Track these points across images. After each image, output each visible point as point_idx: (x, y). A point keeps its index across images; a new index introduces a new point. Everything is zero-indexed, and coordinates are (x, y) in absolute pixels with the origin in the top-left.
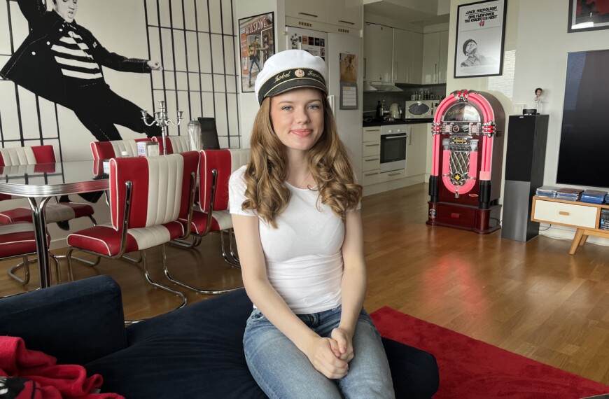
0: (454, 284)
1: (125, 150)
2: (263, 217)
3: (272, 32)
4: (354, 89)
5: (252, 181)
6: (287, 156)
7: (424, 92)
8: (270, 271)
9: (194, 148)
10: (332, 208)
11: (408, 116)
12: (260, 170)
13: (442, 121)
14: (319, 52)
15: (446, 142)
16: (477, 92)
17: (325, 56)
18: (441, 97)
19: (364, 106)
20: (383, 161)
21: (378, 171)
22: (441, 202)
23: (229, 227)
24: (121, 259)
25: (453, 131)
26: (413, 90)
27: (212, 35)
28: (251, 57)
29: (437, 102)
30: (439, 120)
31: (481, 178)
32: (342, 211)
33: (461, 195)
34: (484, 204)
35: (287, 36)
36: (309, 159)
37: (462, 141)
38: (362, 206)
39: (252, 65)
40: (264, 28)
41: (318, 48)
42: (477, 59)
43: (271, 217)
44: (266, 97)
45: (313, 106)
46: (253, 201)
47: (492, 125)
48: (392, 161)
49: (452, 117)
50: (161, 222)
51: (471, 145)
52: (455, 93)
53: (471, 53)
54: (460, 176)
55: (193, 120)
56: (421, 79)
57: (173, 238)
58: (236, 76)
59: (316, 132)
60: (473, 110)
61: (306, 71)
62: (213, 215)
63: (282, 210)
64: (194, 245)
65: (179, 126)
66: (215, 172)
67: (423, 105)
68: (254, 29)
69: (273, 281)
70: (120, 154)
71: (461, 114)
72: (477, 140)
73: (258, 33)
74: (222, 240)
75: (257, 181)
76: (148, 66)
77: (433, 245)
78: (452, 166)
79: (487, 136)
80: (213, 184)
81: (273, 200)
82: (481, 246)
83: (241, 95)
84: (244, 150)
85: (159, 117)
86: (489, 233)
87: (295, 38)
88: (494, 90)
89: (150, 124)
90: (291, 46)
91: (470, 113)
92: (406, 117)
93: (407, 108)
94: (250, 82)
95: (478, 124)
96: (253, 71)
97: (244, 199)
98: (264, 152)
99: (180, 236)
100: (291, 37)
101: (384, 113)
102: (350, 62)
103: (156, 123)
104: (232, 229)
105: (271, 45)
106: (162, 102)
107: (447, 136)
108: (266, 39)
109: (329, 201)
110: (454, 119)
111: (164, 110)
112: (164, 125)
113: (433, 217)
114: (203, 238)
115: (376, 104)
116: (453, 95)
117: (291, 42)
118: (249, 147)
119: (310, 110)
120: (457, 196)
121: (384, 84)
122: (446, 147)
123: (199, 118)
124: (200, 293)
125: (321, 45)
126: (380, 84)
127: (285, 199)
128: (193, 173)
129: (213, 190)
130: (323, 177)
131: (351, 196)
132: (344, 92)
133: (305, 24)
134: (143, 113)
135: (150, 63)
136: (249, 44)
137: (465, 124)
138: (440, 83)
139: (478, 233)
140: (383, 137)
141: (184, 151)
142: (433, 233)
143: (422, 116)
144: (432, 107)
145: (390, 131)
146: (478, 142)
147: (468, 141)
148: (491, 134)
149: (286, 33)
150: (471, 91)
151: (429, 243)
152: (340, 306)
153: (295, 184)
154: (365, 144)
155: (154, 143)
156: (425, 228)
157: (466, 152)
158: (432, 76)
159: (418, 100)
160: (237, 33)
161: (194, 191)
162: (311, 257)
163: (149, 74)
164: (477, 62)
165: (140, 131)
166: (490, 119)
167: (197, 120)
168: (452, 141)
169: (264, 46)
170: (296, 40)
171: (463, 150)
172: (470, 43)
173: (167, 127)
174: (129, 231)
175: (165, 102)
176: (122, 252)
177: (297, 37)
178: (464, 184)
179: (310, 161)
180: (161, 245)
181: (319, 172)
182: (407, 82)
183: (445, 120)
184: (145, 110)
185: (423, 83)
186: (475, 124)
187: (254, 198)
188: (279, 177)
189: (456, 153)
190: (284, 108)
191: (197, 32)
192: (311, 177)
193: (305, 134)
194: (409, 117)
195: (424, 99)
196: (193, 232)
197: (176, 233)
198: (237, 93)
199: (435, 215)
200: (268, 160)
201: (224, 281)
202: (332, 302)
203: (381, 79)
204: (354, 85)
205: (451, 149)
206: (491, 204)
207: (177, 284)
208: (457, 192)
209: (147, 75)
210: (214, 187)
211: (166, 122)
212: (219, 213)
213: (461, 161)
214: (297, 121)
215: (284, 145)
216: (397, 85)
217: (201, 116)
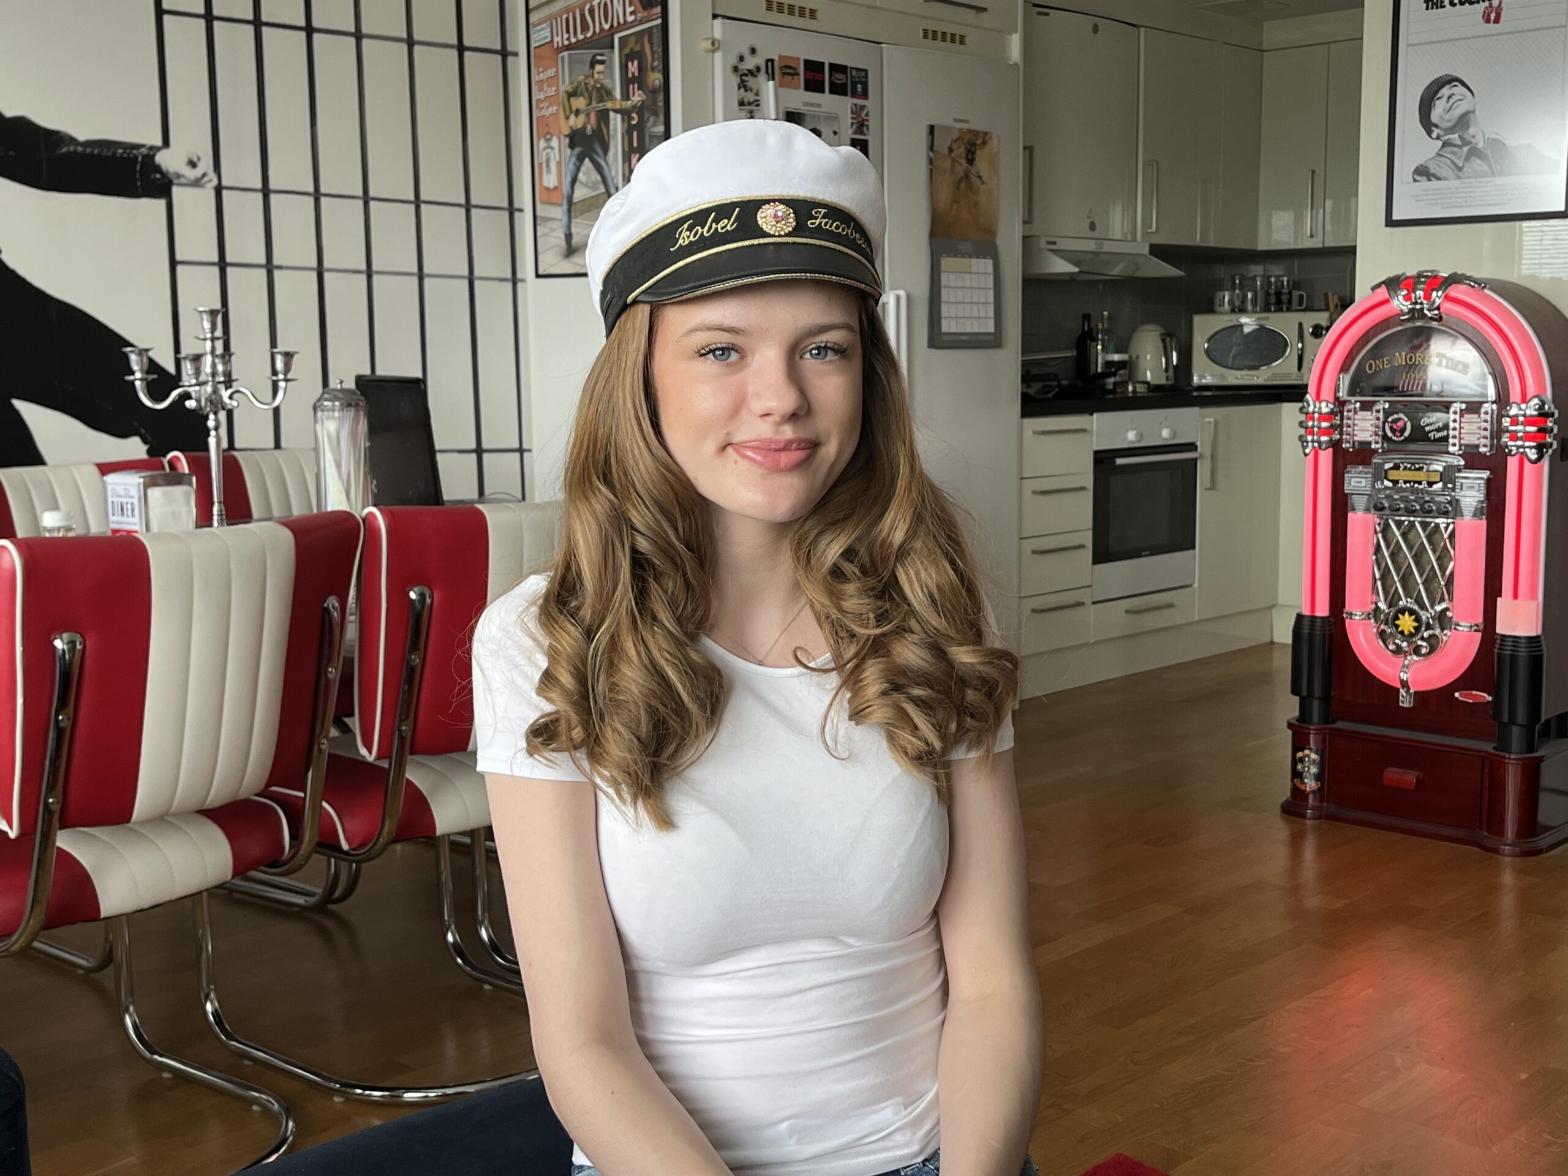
0: (1399, 1062)
1: (56, 507)
2: (615, 783)
3: (657, 38)
4: (987, 265)
5: (570, 637)
6: (712, 539)
7: (1266, 279)
8: (646, 1008)
9: (336, 501)
10: (891, 739)
11: (1205, 374)
12: (599, 593)
13: (1343, 394)
14: (847, 118)
15: (1357, 481)
16: (1481, 284)
17: (871, 138)
18: (1333, 300)
19: (1024, 335)
20: (1101, 555)
21: (1085, 596)
22: (1340, 725)
23: (473, 821)
24: (27, 953)
25: (1385, 437)
26: (1221, 272)
27: (417, 49)
28: (575, 138)
29: (1322, 318)
30: (1327, 392)
31: (1502, 628)
32: (930, 752)
33: (1421, 697)
34: (1516, 733)
35: (718, 56)
36: (799, 546)
37: (1421, 476)
38: (1017, 737)
39: (578, 169)
40: (627, 25)
41: (841, 106)
42: (1474, 152)
43: (647, 781)
44: (635, 302)
45: (822, 350)
46: (574, 718)
47: (1543, 415)
48: (1139, 556)
49: (1381, 381)
50: (195, 805)
51: (1458, 494)
52: (1393, 284)
53: (1451, 130)
54: (1418, 619)
55: (334, 384)
56: (1253, 230)
57: (240, 868)
58: (512, 210)
59: (830, 450)
60: (1464, 352)
61: (801, 208)
62: (408, 775)
63: (688, 755)
64: (328, 897)
65: (276, 411)
66: (422, 596)
67: (1262, 329)
68: (585, 27)
69: (660, 1050)
70: (35, 521)
71: (1415, 367)
72: (1485, 474)
73: (604, 41)
74: (446, 876)
75: (589, 634)
76: (158, 169)
77: (1313, 902)
78: (1385, 575)
79: (1523, 456)
80: (414, 647)
81: (652, 712)
82: (1507, 903)
83: (531, 288)
84: (537, 506)
85: (198, 372)
86: (1539, 852)
87: (750, 64)
88: (1546, 274)
89: (159, 399)
90: (736, 94)
91: (1454, 365)
92: (1196, 380)
93: (1200, 345)
94: (569, 237)
95: (1487, 407)
96: (580, 193)
97: (538, 708)
98: (620, 521)
99: (274, 862)
100: (734, 60)
101: (1108, 364)
102: (971, 161)
103: (187, 396)
104: (488, 832)
105: (654, 91)
106: (213, 313)
107: (1363, 454)
108: (633, 68)
109: (881, 712)
110: (1389, 390)
111: (219, 345)
112: (216, 403)
113: (1310, 784)
114: (364, 865)
115: (1074, 327)
116: (1383, 293)
117: (735, 80)
118: (561, 496)
119: (809, 364)
120: (1405, 701)
121: (1108, 247)
122: (1359, 502)
123: (359, 379)
124: (351, 1100)
125: (854, 94)
126: (1090, 246)
127: (702, 707)
128: (332, 602)
129: (412, 670)
130: (859, 617)
131: (971, 695)
132: (945, 279)
133: (791, 10)
134: (133, 358)
135: (166, 160)
136: (566, 86)
137: (1431, 407)
138: (1330, 243)
139: (1497, 851)
140: (1103, 460)
141: (297, 511)
142: (1309, 852)
143: (1260, 377)
144: (1301, 338)
145: (1131, 436)
146: (1488, 481)
147: (1448, 476)
148: (1541, 449)
149: (715, 45)
150: (1454, 279)
151: (1294, 890)
152: (935, 1156)
153: (744, 651)
154: (1029, 486)
155: (174, 478)
156: (1279, 829)
157: (1441, 521)
158: (1299, 218)
159: (1242, 310)
160: (519, 43)
161: (333, 673)
162: (815, 948)
163: (162, 203)
164: (1476, 163)
165: (120, 432)
166: (1531, 390)
167: (351, 384)
168: (1380, 474)
169: (626, 96)
170: (753, 73)
171: (1428, 512)
172: (1445, 91)
173: (230, 414)
174: (64, 840)
175: (222, 315)
176: (31, 922)
177: (759, 60)
178: (1432, 649)
179: (805, 556)
180: (194, 897)
181: (836, 597)
182: (1198, 241)
183: (1352, 392)
184: (141, 345)
185: (1262, 246)
186: (1473, 407)
187: (574, 704)
188: (679, 621)
189: (1399, 524)
190: (703, 353)
191: (358, 36)
192: (808, 617)
193: (786, 458)
194: (1208, 380)
195: (1268, 310)
196: (327, 844)
197: (256, 848)
198: (515, 281)
199: (1319, 777)
200: (634, 551)
201: (450, 1048)
202: (899, 1138)
203: (1092, 226)
204: (987, 249)
205: (1379, 508)
206: (1546, 733)
207: (256, 1061)
208: (1405, 684)
209: (155, 207)
210: (416, 659)
211: (225, 394)
212: (435, 763)
213: (1419, 556)
214: (758, 406)
215: (704, 499)
216: (1157, 251)
217: (367, 371)
